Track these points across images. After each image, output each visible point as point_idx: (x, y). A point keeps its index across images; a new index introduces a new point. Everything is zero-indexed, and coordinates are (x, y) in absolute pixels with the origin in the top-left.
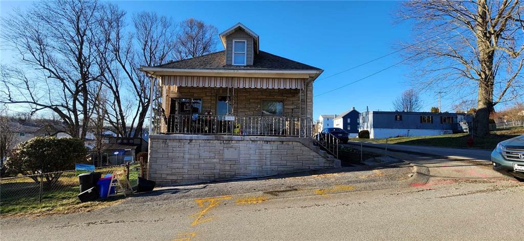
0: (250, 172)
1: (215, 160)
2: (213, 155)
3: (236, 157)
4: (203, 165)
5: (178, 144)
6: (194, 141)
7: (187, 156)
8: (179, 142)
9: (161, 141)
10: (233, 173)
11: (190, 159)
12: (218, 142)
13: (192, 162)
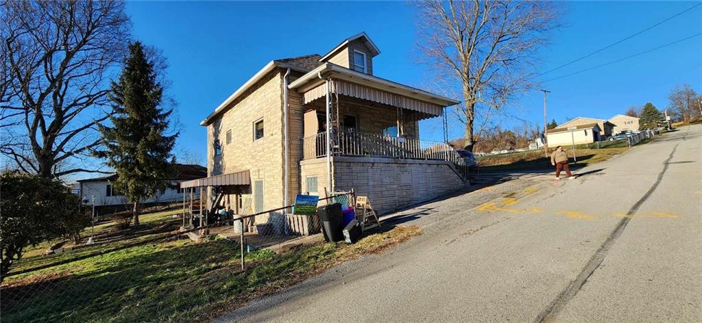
0: (419, 196)
1: (394, 186)
2: (392, 180)
3: (410, 182)
4: (386, 193)
5: (361, 168)
6: (376, 165)
7: (371, 183)
8: (363, 165)
9: (345, 164)
10: (409, 199)
11: (374, 186)
12: (396, 165)
13: (376, 189)
